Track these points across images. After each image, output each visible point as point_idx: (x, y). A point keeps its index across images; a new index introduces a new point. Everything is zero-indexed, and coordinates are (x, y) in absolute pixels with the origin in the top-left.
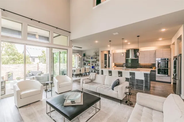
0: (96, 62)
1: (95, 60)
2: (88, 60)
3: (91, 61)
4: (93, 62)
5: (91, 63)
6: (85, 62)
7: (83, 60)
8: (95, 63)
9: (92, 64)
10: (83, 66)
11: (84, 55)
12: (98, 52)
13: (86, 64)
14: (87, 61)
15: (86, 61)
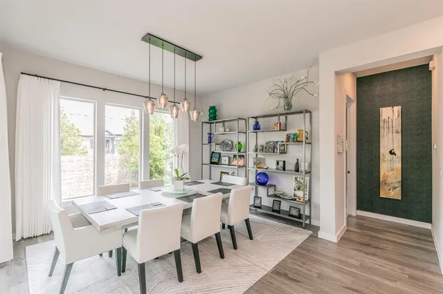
0: (283, 152)
1: (280, 137)
2: (235, 138)
3: (252, 146)
4: (264, 149)
5: (251, 154)
6: (218, 149)
7: (206, 140)
8: (282, 158)
9: (258, 163)
10: (206, 168)
11: (214, 114)
12: (307, 84)
13: (225, 160)
14: (227, 145)
15: (224, 144)
